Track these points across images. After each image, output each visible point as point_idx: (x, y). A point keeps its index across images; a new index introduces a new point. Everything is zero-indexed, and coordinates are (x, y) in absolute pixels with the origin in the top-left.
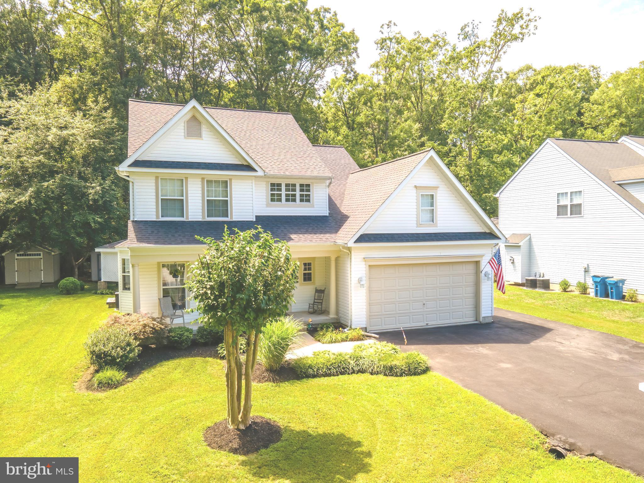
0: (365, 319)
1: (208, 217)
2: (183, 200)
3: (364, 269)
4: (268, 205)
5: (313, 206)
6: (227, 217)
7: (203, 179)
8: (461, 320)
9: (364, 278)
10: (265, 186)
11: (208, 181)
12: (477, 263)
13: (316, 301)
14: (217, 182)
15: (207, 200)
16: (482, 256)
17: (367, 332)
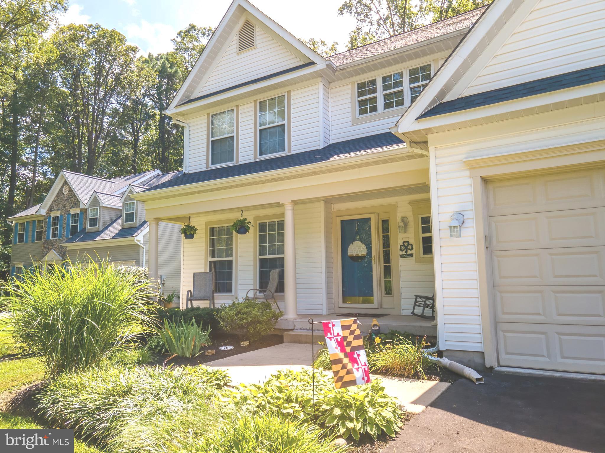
1: (261, 154)
2: (232, 137)
3: (468, 189)
4: (355, 122)
6: (285, 150)
7: (255, 102)
10: (349, 91)
11: (261, 103)
15: (260, 130)
17: (488, 365)
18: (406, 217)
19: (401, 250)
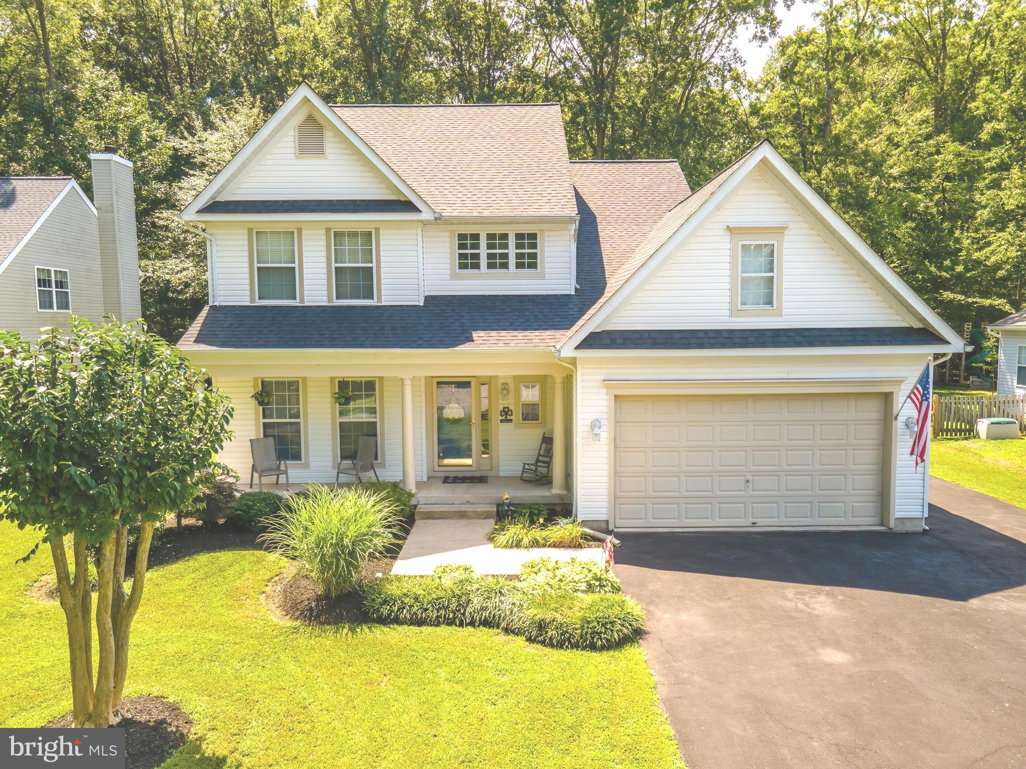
0: (605, 504)
1: (337, 298)
2: (294, 268)
3: (605, 403)
4: (453, 276)
5: (542, 276)
6: (372, 298)
7: (328, 230)
8: (841, 521)
9: (604, 422)
10: (448, 239)
11: (336, 234)
12: (887, 397)
13: (541, 458)
14: (353, 235)
15: (336, 268)
16: (899, 382)
17: (610, 529)
18: (506, 384)
19: (501, 415)
